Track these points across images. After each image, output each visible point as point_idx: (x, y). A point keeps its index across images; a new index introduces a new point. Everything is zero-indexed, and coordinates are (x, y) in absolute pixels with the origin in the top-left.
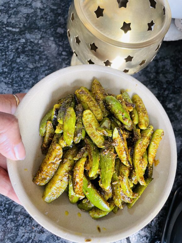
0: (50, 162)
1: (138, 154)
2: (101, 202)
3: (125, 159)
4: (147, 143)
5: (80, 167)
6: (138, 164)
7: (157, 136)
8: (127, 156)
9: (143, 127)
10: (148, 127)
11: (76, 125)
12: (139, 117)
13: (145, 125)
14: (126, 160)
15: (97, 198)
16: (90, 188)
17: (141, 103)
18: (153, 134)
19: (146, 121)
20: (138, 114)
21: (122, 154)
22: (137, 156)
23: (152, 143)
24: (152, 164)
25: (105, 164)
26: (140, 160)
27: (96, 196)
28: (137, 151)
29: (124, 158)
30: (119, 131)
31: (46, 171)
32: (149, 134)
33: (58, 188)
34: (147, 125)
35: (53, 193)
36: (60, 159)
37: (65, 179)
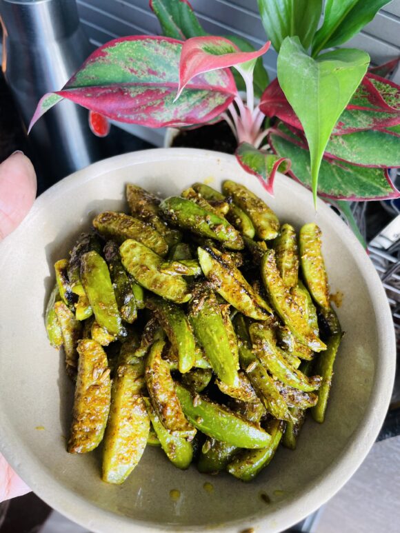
0: (86, 387)
1: (275, 286)
2: (238, 426)
3: (251, 306)
4: (294, 263)
5: (156, 364)
6: (286, 306)
7: (309, 239)
8: (251, 298)
9: (270, 235)
10: (281, 230)
11: (112, 282)
12: (251, 219)
13: (270, 229)
14: (254, 307)
15: (225, 420)
16: (200, 403)
17: (244, 193)
18: (297, 241)
19: (270, 222)
20: (248, 214)
21: (239, 298)
22: (277, 291)
23: (304, 257)
24: (326, 304)
25: (208, 330)
26: (287, 297)
27: (221, 419)
28: (269, 279)
29: (247, 304)
30: (209, 252)
31: (88, 411)
32: (289, 241)
33: (129, 439)
34: (276, 228)
35: (121, 457)
36: (105, 371)
37: (139, 413)
